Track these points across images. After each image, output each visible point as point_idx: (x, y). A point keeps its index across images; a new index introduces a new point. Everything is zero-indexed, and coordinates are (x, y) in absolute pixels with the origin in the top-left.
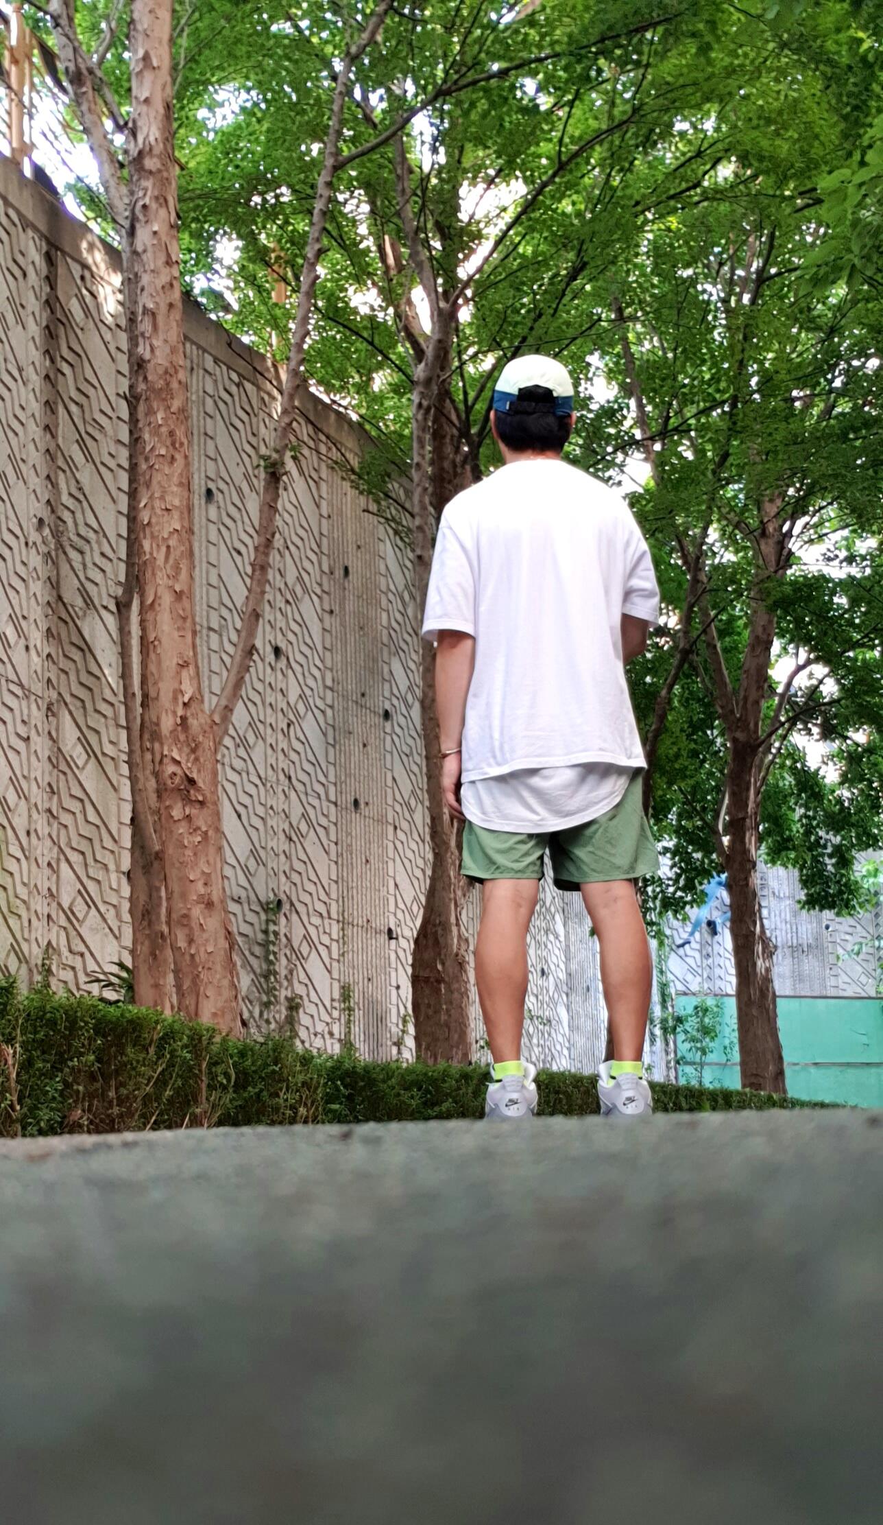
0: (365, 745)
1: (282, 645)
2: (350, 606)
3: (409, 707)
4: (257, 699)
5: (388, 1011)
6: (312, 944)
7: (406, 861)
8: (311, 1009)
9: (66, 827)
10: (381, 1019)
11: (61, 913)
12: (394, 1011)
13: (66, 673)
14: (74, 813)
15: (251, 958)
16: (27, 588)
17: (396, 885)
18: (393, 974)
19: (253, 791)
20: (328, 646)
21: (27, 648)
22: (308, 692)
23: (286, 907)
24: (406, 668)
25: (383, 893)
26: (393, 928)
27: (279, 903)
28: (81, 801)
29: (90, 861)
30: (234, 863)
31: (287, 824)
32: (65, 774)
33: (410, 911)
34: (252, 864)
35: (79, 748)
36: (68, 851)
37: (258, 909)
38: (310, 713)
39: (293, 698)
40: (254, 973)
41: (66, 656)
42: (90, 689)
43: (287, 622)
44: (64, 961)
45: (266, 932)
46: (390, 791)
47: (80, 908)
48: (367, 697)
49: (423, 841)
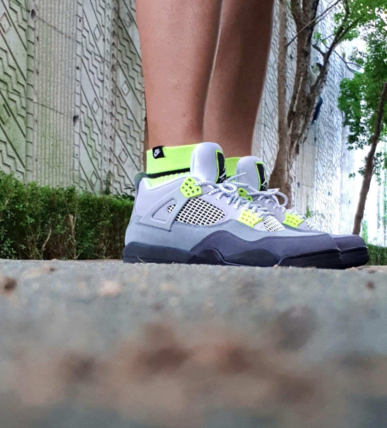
9: (118, 120)
11: (115, 158)
13: (120, 51)
14: (122, 115)
16: (105, 13)
21: (104, 40)
28: (125, 109)
29: (129, 136)
32: (118, 97)
35: (125, 86)
36: (119, 131)
41: (121, 44)
42: (131, 59)
44: (116, 179)
47: (123, 157)
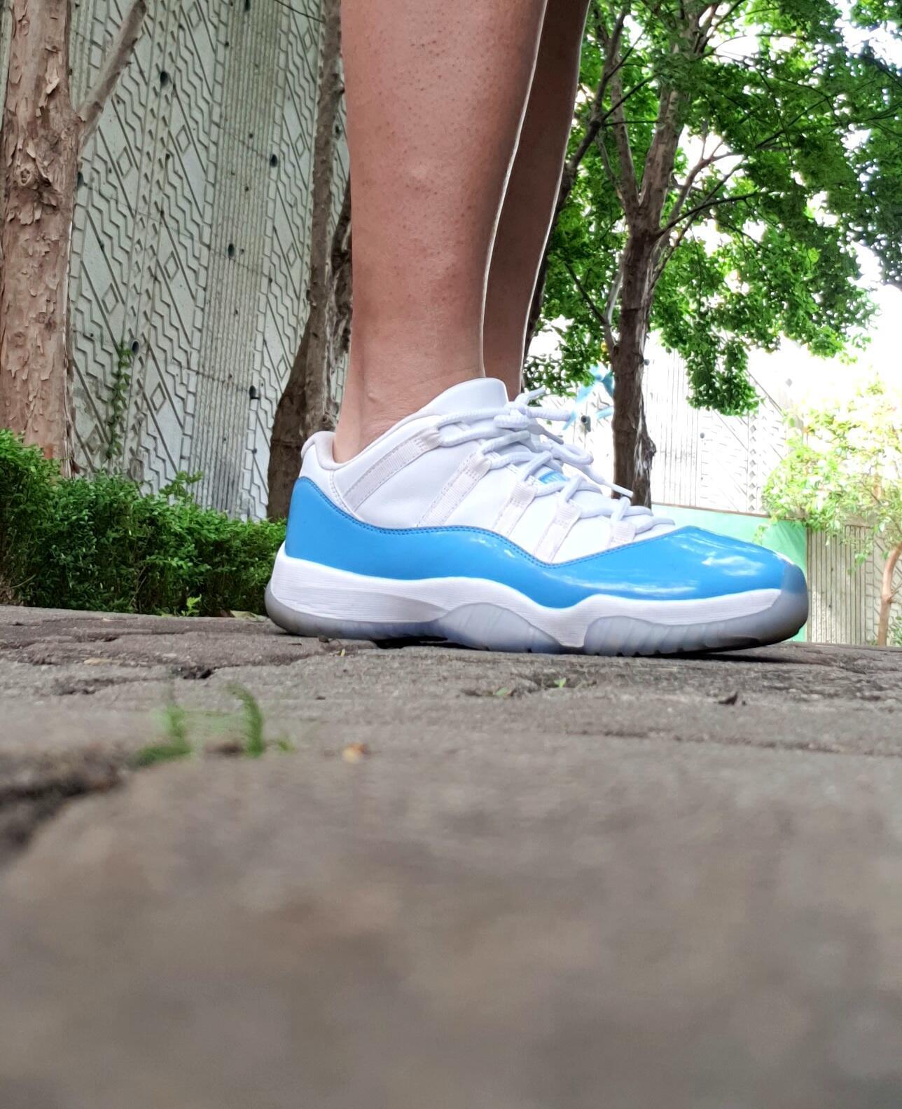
0: (247, 189)
1: (170, 70)
2: (248, 40)
3: (298, 155)
4: (136, 124)
5: (240, 476)
6: (166, 395)
7: (278, 319)
8: (158, 465)
10: (232, 484)
12: (247, 476)
15: (98, 404)
17: (265, 342)
18: (251, 436)
19: (119, 220)
20: (219, 79)
22: (192, 125)
23: (142, 351)
24: (299, 115)
25: (250, 349)
26: (256, 387)
27: (135, 347)
30: (91, 297)
31: (154, 260)
33: (276, 370)
34: (110, 300)
37: (112, 349)
38: (192, 146)
39: (175, 128)
40: (99, 419)
43: (178, 48)
45: (118, 376)
46: (268, 240)
48: (255, 138)
49: (298, 298)
